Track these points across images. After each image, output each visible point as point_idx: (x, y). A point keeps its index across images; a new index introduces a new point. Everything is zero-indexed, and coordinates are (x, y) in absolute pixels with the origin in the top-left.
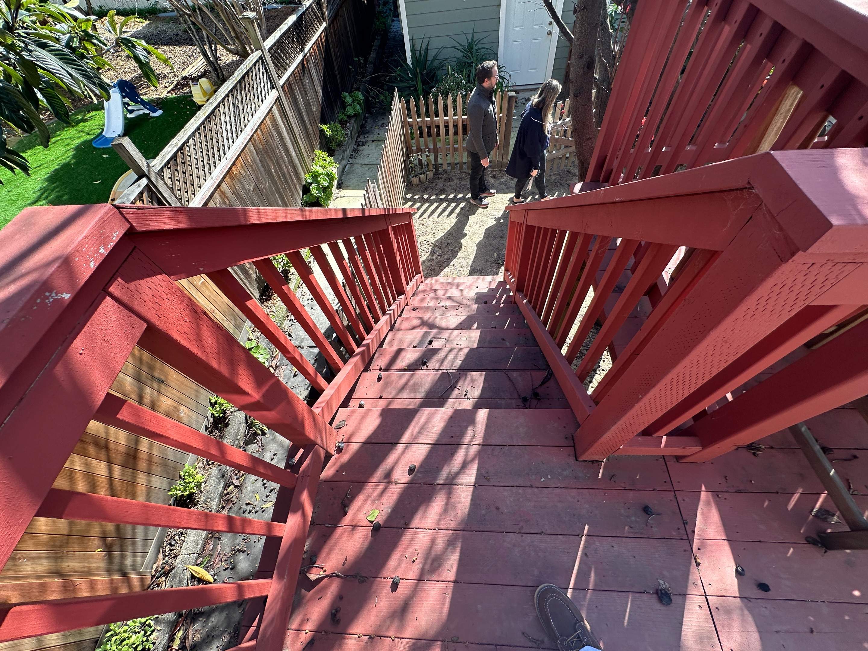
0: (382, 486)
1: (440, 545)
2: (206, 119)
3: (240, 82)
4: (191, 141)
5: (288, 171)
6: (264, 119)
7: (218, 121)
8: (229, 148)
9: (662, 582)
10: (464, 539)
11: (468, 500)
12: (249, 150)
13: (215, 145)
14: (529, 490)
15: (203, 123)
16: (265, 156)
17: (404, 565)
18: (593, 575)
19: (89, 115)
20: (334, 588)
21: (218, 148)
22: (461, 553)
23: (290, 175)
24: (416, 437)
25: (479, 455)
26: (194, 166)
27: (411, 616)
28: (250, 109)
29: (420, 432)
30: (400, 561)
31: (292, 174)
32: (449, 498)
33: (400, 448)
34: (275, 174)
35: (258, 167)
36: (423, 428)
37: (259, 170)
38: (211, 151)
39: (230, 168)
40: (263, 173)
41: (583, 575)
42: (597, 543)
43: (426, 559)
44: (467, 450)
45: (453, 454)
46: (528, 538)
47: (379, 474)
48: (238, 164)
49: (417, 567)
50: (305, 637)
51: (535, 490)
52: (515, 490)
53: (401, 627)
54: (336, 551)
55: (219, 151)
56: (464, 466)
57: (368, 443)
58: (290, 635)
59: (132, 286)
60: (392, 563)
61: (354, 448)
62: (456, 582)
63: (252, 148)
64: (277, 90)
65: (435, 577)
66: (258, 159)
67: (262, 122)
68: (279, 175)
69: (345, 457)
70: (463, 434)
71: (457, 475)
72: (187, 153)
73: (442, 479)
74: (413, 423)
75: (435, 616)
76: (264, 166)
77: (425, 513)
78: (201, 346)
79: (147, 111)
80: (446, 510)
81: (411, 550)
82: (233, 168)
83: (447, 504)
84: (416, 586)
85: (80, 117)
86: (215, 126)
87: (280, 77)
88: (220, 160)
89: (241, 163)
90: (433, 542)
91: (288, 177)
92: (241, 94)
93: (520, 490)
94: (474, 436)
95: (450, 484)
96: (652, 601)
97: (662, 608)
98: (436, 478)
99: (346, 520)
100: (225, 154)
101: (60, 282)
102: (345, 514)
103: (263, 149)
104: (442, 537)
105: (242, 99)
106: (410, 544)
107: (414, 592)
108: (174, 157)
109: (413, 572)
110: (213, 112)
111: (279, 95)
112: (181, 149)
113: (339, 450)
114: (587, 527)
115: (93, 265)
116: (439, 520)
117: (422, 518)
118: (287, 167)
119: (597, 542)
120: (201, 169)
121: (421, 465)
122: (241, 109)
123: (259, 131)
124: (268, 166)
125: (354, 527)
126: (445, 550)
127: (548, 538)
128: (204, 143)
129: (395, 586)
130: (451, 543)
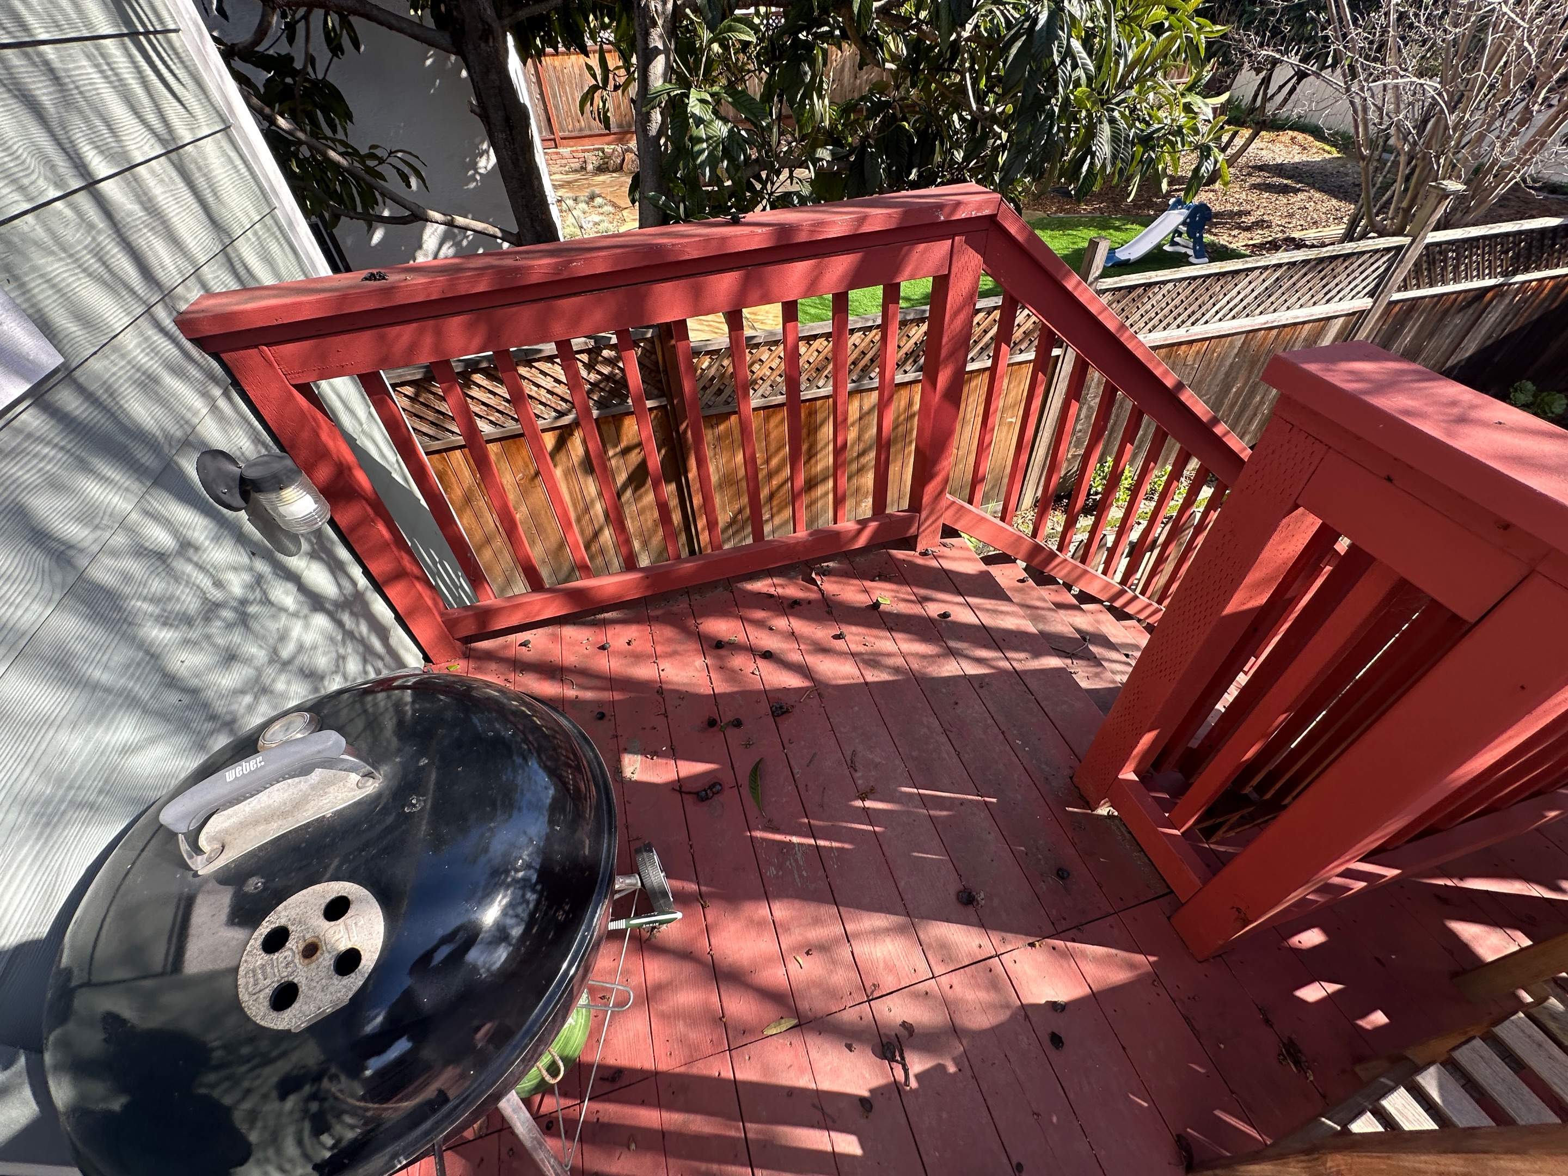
0: (913, 598)
1: (890, 661)
2: (1216, 274)
3: (1321, 260)
4: (1170, 286)
5: (1257, 408)
6: (1304, 323)
7: (1230, 286)
8: (1206, 322)
9: (982, 895)
10: (907, 680)
11: (947, 674)
12: (1231, 343)
13: (1195, 307)
14: (996, 730)
15: (1209, 276)
16: (1246, 365)
17: (858, 638)
18: (945, 813)
19: (1129, 226)
20: (813, 596)
21: (1193, 313)
22: (893, 681)
23: (1255, 415)
24: (979, 609)
25: (1003, 672)
26: (1142, 311)
27: (820, 657)
28: (1295, 298)
29: (987, 610)
30: (858, 634)
31: (1259, 416)
32: (938, 656)
33: (960, 599)
34: (1231, 395)
35: (1218, 369)
36: (995, 611)
37: (1216, 374)
38: (1180, 309)
39: (1181, 344)
40: (1218, 381)
41: (940, 803)
42: (982, 815)
43: (872, 653)
44: (1001, 659)
45: (986, 646)
46: (944, 739)
47: (923, 592)
48: (1195, 347)
49: (861, 649)
50: (772, 591)
51: (1001, 737)
52: (987, 715)
53: (810, 652)
54: (841, 586)
55: (1189, 316)
56: (980, 661)
57: (947, 572)
58: (769, 581)
59: (965, 246)
60: (854, 629)
61: (934, 563)
62: (866, 683)
63: (1238, 344)
64: (1375, 303)
65: (861, 665)
66: (1231, 360)
67: (1295, 324)
68: (1236, 402)
69: (920, 561)
70: (1016, 649)
71: (967, 657)
72: (1150, 294)
73: (952, 644)
74: (993, 602)
75: (831, 676)
76: (1227, 374)
77: (911, 640)
78: (952, 320)
79: (1190, 252)
80: (924, 657)
81: (872, 640)
82: (1183, 347)
83: (931, 656)
84: (846, 653)
85: (1117, 223)
86: (1218, 288)
87: (1404, 287)
88: (1178, 327)
89: (1200, 349)
90: (889, 655)
91: (1247, 414)
92: (1305, 274)
93: (990, 721)
94: (1020, 661)
95: (953, 653)
96: (954, 887)
97: (953, 897)
98: (950, 638)
99: (868, 584)
100: (1193, 324)
101: (947, 210)
102: (873, 580)
103: (1253, 356)
104: (900, 661)
105: (1298, 281)
106: (877, 637)
107: (841, 654)
108: (1131, 288)
109: (855, 648)
110: (1237, 272)
111: (1370, 310)
112: (1149, 285)
113: (924, 554)
114: (994, 800)
115: (963, 216)
116: (912, 654)
117: (905, 640)
118: (1262, 402)
119: (984, 814)
120: (1146, 319)
121: (955, 623)
122: (1280, 291)
123: (1275, 332)
124: (1235, 379)
125: (866, 591)
126: (889, 667)
127: (955, 759)
128: (1182, 297)
129: (838, 637)
130: (897, 670)
